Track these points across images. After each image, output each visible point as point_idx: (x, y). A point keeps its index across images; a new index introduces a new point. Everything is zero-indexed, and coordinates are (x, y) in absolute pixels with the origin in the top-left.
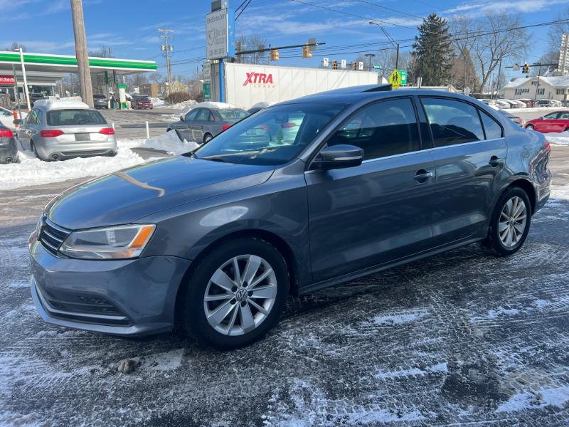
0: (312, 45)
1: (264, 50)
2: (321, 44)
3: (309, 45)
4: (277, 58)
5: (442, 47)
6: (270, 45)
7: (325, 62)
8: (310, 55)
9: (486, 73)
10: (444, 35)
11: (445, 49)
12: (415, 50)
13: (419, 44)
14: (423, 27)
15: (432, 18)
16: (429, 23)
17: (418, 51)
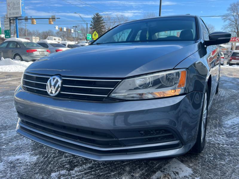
0: (54, 18)
1: (28, 19)
2: (58, 18)
3: (52, 18)
4: (35, 23)
5: (102, 26)
6: (31, 17)
7: (56, 28)
8: (53, 23)
9: (118, 38)
10: (102, 22)
11: (102, 27)
12: (91, 27)
13: (93, 24)
14: (94, 18)
15: (97, 15)
16: (96, 17)
17: (93, 27)
